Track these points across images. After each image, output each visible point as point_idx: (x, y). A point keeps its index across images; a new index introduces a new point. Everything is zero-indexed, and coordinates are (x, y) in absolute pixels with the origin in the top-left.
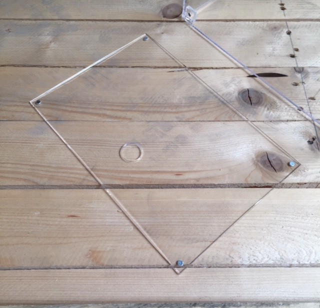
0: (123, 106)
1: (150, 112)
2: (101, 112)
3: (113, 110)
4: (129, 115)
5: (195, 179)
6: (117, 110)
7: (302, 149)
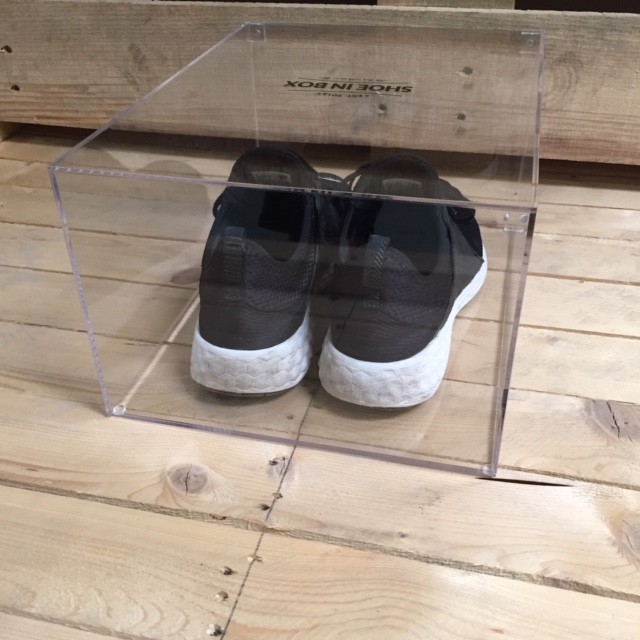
0: (24, 374)
5: (51, 480)
7: (253, 470)
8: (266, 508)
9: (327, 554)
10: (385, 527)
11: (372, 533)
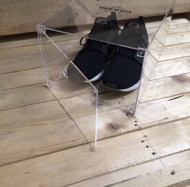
1: (55, 119)
2: (31, 124)
3: (37, 122)
4: (45, 122)
5: (81, 142)
6: (39, 122)
7: (125, 118)
8: (136, 125)
9: (157, 129)
10: (162, 118)
11: (161, 120)
